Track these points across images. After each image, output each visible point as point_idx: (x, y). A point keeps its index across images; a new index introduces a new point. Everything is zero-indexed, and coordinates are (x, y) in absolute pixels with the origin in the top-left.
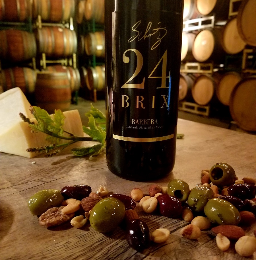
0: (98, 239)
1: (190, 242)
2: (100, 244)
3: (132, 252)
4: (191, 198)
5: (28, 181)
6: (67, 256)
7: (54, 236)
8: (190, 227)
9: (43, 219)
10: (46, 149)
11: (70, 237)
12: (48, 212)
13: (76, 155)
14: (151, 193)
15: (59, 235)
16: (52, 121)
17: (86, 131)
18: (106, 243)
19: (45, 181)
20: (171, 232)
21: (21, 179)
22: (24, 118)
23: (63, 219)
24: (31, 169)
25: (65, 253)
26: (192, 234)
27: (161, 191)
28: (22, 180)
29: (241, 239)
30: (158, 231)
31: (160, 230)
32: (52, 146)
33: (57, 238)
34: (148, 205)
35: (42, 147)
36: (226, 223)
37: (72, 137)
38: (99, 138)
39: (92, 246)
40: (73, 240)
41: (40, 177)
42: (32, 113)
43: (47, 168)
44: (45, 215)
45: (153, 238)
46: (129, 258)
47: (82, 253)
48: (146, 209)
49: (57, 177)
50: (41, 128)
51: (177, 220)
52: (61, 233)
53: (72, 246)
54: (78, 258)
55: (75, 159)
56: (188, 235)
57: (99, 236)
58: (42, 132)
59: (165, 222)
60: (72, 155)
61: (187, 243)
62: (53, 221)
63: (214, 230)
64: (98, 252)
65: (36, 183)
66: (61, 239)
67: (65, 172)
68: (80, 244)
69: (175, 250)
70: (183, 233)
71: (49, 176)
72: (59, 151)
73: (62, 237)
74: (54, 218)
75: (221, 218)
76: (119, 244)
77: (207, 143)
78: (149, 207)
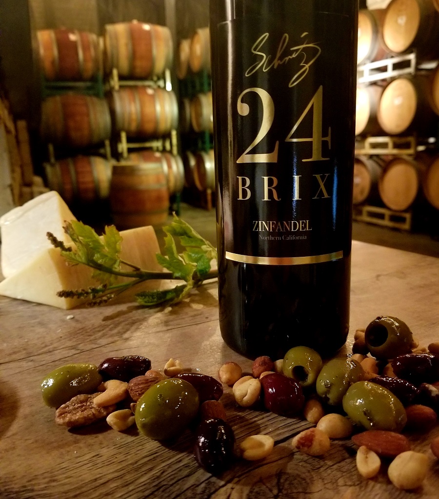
0: (149, 450)
1: (311, 461)
2: (151, 459)
3: (202, 475)
4: (321, 380)
5: (55, 349)
6: (91, 479)
7: (77, 445)
8: (309, 434)
9: (61, 415)
10: (91, 293)
11: (103, 446)
12: (72, 402)
13: (143, 303)
14: (254, 370)
15: (85, 443)
16: (102, 246)
17: (162, 261)
18: (162, 459)
19: (82, 348)
20: (276, 443)
21: (43, 345)
22: (54, 240)
23: (94, 414)
24: (65, 328)
25: (88, 474)
26: (313, 446)
27: (273, 368)
28: (46, 346)
29: (400, 457)
30: (253, 439)
32: (101, 288)
33: (80, 448)
34: (244, 392)
35: (83, 289)
36: (377, 427)
37: (138, 272)
38: (183, 274)
39: (136, 462)
40: (106, 452)
41: (75, 341)
42: (66, 232)
43: (90, 326)
44: (65, 408)
45: (243, 451)
46: (195, 486)
47: (116, 474)
48: (241, 399)
49: (103, 341)
50: (81, 259)
51: (294, 420)
52: (90, 439)
53: (103, 463)
54: (107, 484)
55: (140, 311)
56: (306, 449)
57: (152, 445)
58: (84, 263)
59: (272, 422)
60: (136, 304)
61: (304, 461)
62: (77, 417)
63: (355, 439)
64: (145, 474)
65: (67, 352)
66: (86, 449)
67: (117, 333)
68: (117, 459)
69: (280, 474)
70: (298, 445)
71: (90, 341)
72: (113, 296)
73: (89, 445)
74: (80, 413)
75: (368, 418)
76: (183, 461)
77: (377, 280)
78: (246, 395)
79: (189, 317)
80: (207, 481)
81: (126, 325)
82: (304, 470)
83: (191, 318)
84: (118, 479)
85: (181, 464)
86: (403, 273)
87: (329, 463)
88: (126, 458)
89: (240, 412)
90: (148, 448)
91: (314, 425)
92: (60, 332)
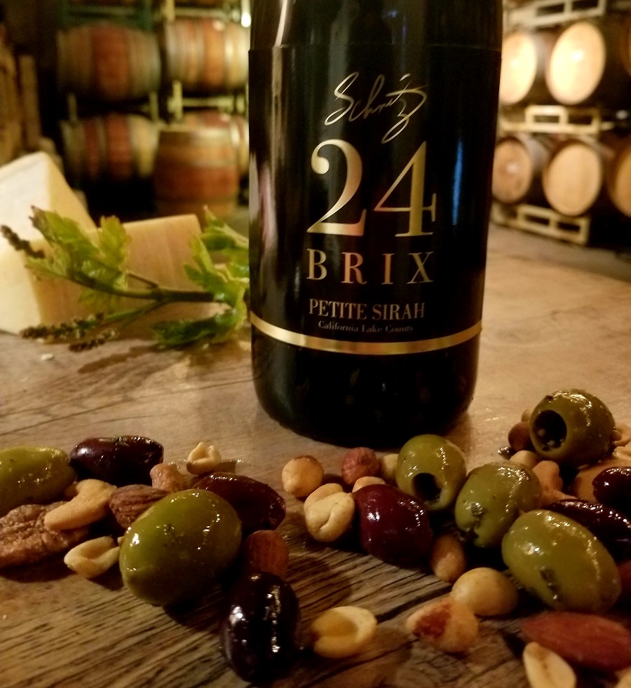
0: (140, 621)
1: (439, 661)
2: (142, 641)
3: (234, 683)
4: (464, 502)
5: (11, 412)
6: (23, 679)
7: (11, 601)
8: (439, 610)
11: (59, 606)
12: (10, 519)
14: (347, 472)
15: (26, 598)
18: (163, 640)
19: (57, 413)
20: (381, 618)
24: (33, 375)
25: (18, 668)
26: (446, 635)
27: (379, 471)
30: (337, 613)
31: (346, 612)
33: (16, 608)
34: (323, 516)
36: (565, 604)
39: (113, 646)
40: (62, 620)
45: (315, 637)
47: (73, 670)
48: (315, 528)
51: (412, 573)
52: (36, 591)
53: (52, 643)
56: (431, 638)
57: (146, 612)
59: (369, 576)
61: (428, 662)
62: (12, 550)
64: (127, 672)
65: (29, 418)
66: (26, 612)
67: (119, 389)
68: (78, 637)
70: (417, 629)
71: (73, 400)
73: (33, 604)
74: (20, 540)
75: (550, 584)
76: (200, 649)
77: (554, 319)
78: (326, 522)
81: (136, 375)
84: (73, 682)
85: (197, 655)
88: (94, 637)
89: (314, 552)
90: (141, 616)
91: (448, 584)
92: (27, 382)
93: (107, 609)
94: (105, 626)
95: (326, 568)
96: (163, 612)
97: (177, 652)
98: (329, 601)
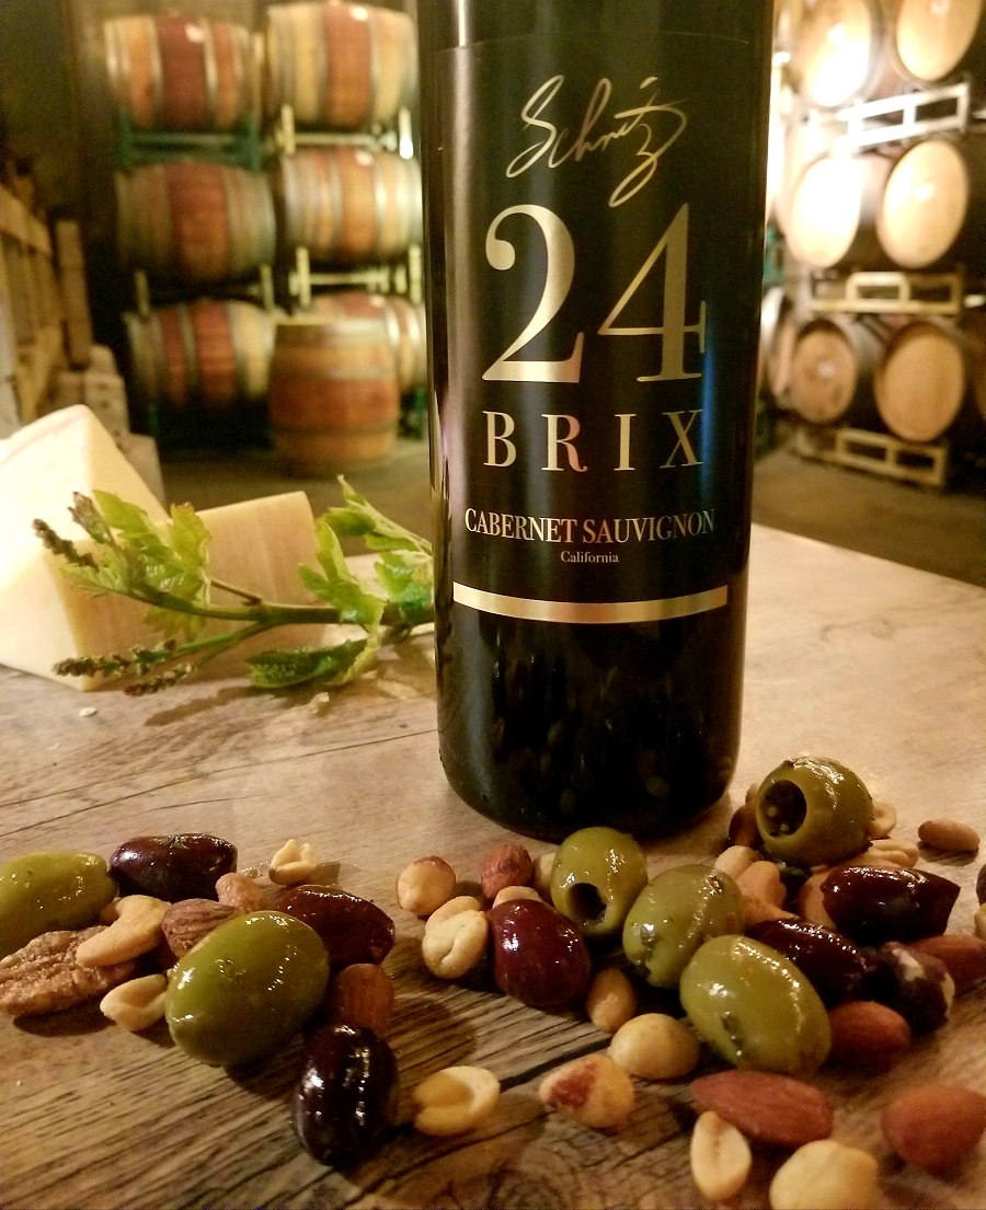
0: (194, 1088)
1: (582, 1140)
2: (195, 1114)
3: (306, 1168)
4: (633, 925)
5: (35, 795)
7: (28, 1062)
8: (581, 1072)
10: (138, 661)
11: (87, 1069)
12: (30, 952)
13: (262, 681)
14: (487, 880)
15: (47, 1058)
18: (222, 1113)
20: (506, 1084)
21: (10, 784)
22: (50, 538)
23: (74, 986)
24: (69, 739)
25: (35, 1149)
26: (589, 1106)
27: (531, 879)
28: (16, 787)
30: (448, 1076)
31: (460, 1073)
32: (162, 648)
33: (33, 1071)
34: (445, 944)
35: (116, 653)
36: (753, 1063)
37: (255, 607)
38: (360, 614)
39: (157, 1120)
40: (92, 1087)
43: (128, 738)
44: (9, 966)
45: (418, 1108)
46: (286, 1196)
47: (102, 1152)
48: (435, 960)
49: (148, 780)
50: (112, 582)
51: (562, 1020)
52: (62, 1048)
53: (78, 1116)
54: (74, 1180)
55: (252, 701)
56: (570, 1110)
57: (204, 1076)
58: (119, 592)
59: (505, 1024)
60: (245, 683)
61: (567, 1141)
62: (32, 995)
63: (693, 1092)
64: (173, 1154)
65: (59, 804)
66: (46, 1076)
67: (186, 759)
68: (113, 1109)
69: (500, 1175)
70: (551, 1098)
71: (120, 777)
72: (188, 669)
73: (56, 1065)
74: (43, 980)
75: (733, 1037)
76: (270, 1123)
77: (824, 639)
78: (449, 951)
79: (363, 722)
80: (317, 1186)
81: (211, 737)
82: (560, 1165)
83: (366, 726)
84: (104, 1166)
85: (264, 1132)
86: (886, 622)
87: (628, 1148)
88: (134, 1108)
89: (433, 992)
90: (195, 1081)
91: (607, 1036)
92: (57, 750)
93: (150, 1072)
94: (148, 1093)
95: (447, 1015)
96: (225, 1075)
97: (238, 1128)
98: (446, 1058)
